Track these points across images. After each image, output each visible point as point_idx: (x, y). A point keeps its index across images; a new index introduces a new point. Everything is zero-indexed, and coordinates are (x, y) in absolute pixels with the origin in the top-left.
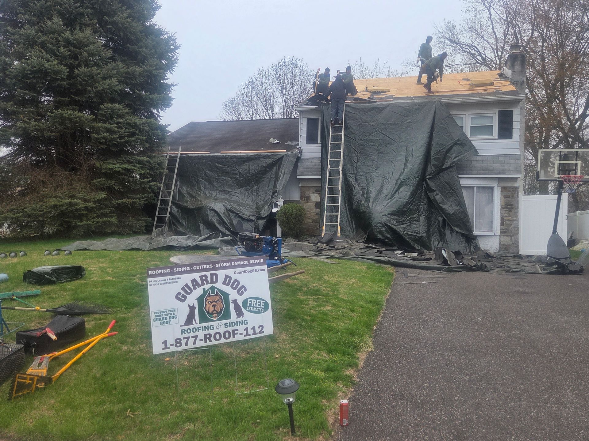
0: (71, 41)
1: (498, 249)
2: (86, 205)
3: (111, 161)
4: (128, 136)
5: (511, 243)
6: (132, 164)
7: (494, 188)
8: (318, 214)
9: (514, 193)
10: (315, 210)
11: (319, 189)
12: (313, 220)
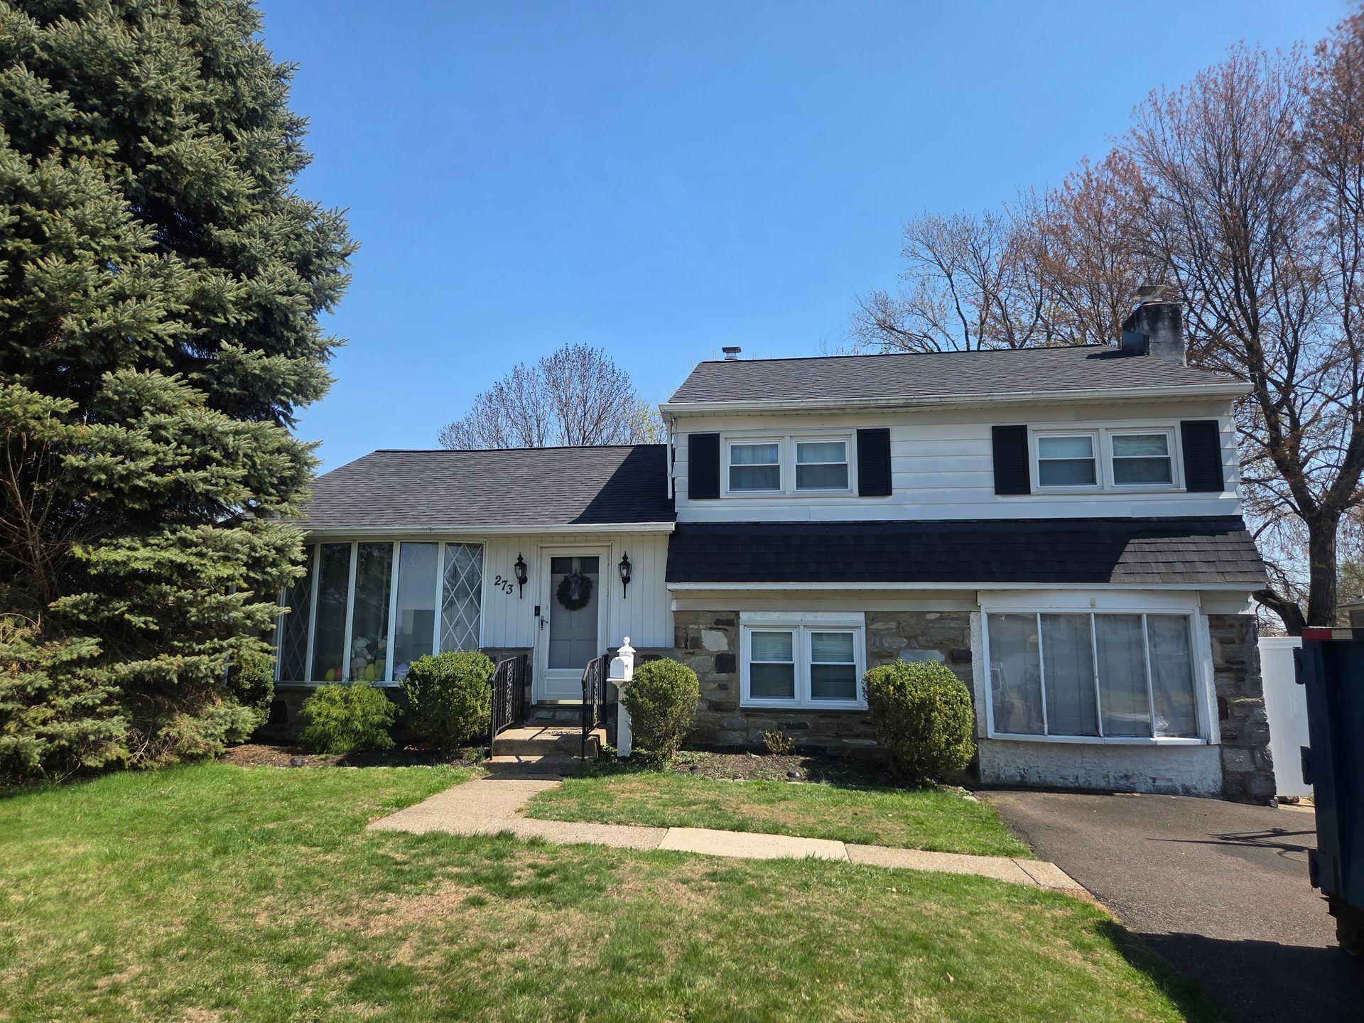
0: (22, 187)
1: (1219, 784)
2: (17, 682)
3: (126, 541)
4: (186, 467)
5: (1252, 768)
6: (194, 550)
7: (1192, 618)
8: (723, 687)
9: (1244, 631)
10: (715, 676)
11: (724, 617)
12: (710, 702)
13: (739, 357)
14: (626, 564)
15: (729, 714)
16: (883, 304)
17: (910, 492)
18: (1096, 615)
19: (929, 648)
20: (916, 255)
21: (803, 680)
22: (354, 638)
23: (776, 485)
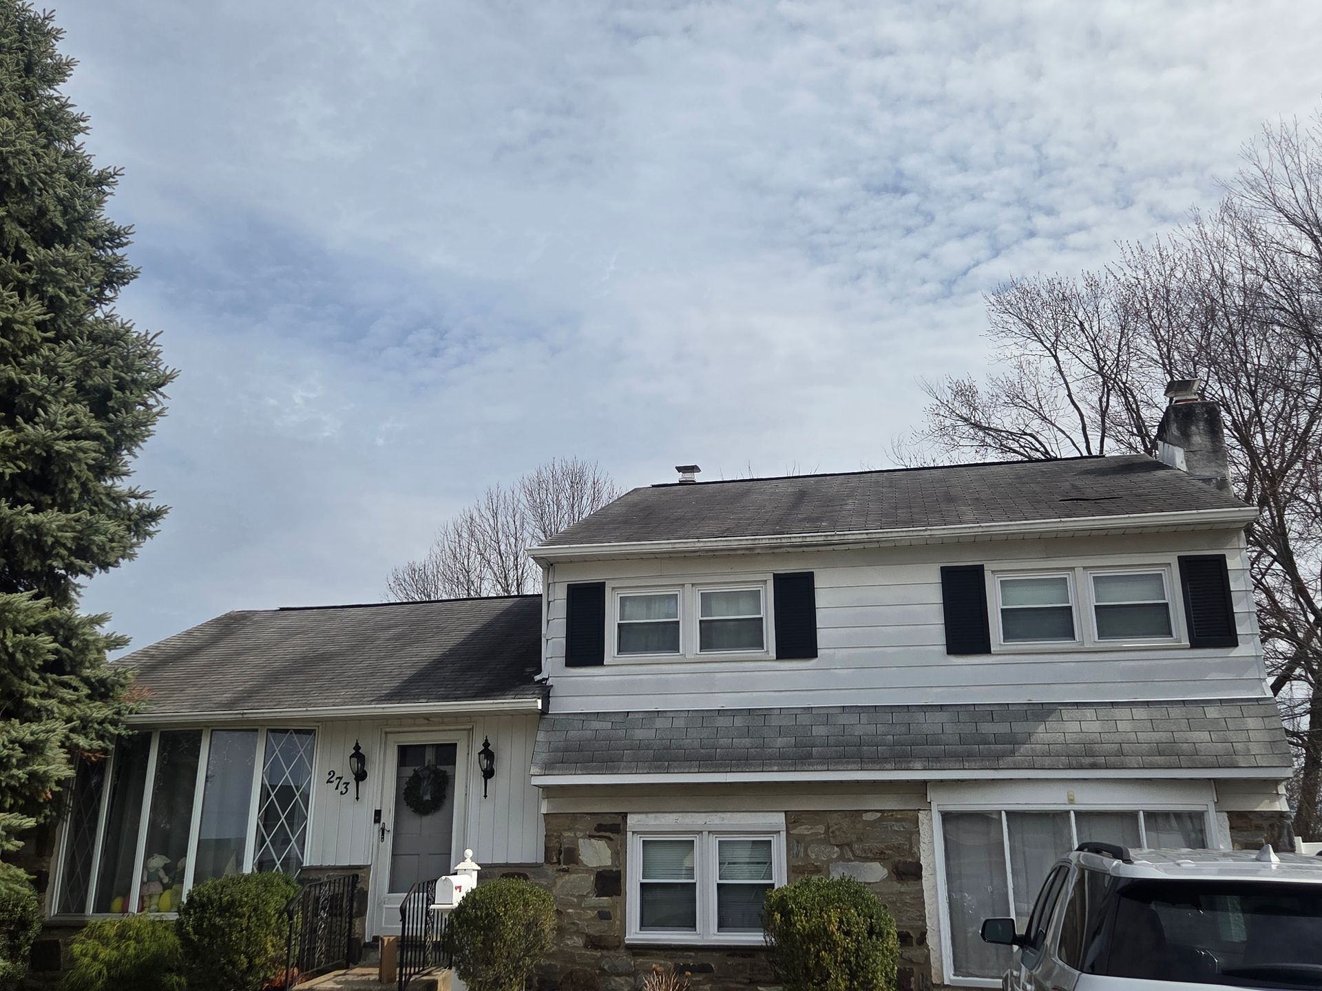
7: (1206, 816)
8: (604, 915)
9: (1276, 833)
10: (594, 900)
11: (608, 821)
12: (588, 936)
13: (698, 478)
14: (488, 753)
15: (612, 953)
16: (965, 394)
17: (840, 653)
18: (1077, 813)
19: (867, 859)
20: (1006, 331)
21: (707, 905)
22: (148, 855)
23: (675, 647)
